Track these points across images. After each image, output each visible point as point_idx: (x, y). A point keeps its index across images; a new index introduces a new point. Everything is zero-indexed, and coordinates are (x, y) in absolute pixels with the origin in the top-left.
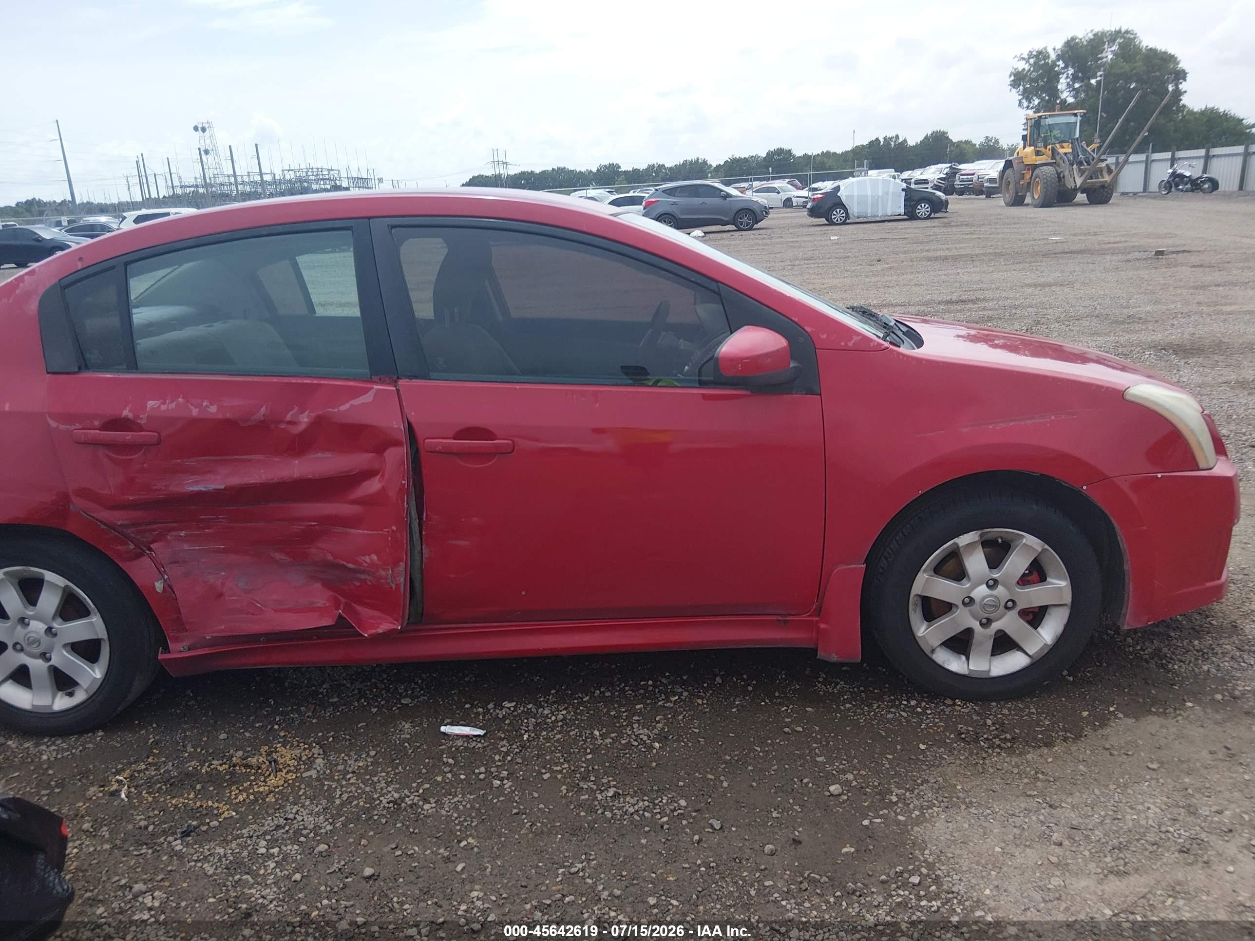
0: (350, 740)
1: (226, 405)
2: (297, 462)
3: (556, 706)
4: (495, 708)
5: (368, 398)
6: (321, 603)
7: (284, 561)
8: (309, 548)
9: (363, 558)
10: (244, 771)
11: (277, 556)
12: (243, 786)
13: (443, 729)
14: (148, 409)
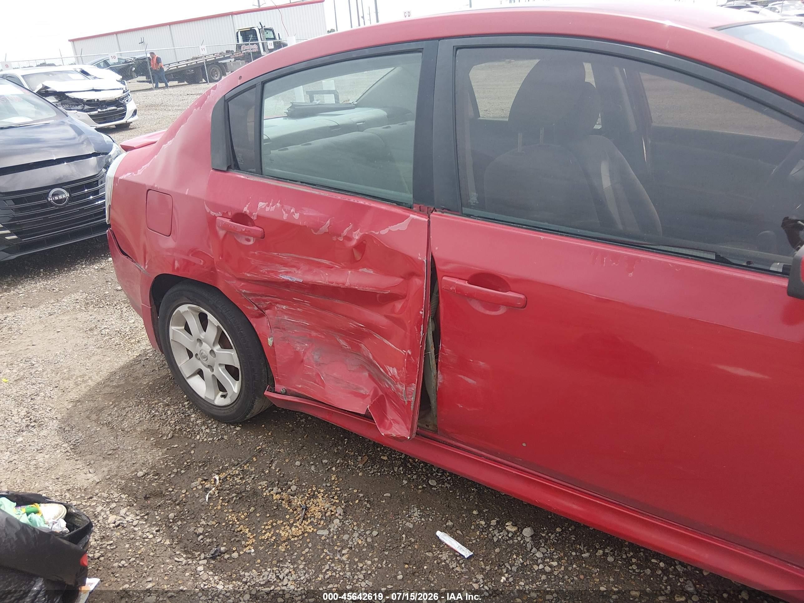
0: (369, 509)
1: (305, 214)
2: (350, 272)
3: (553, 550)
4: (496, 527)
5: (402, 226)
6: (365, 391)
7: (345, 347)
8: (361, 343)
9: (388, 367)
10: (286, 507)
11: (343, 343)
12: (276, 522)
13: (439, 533)
14: (258, 209)
